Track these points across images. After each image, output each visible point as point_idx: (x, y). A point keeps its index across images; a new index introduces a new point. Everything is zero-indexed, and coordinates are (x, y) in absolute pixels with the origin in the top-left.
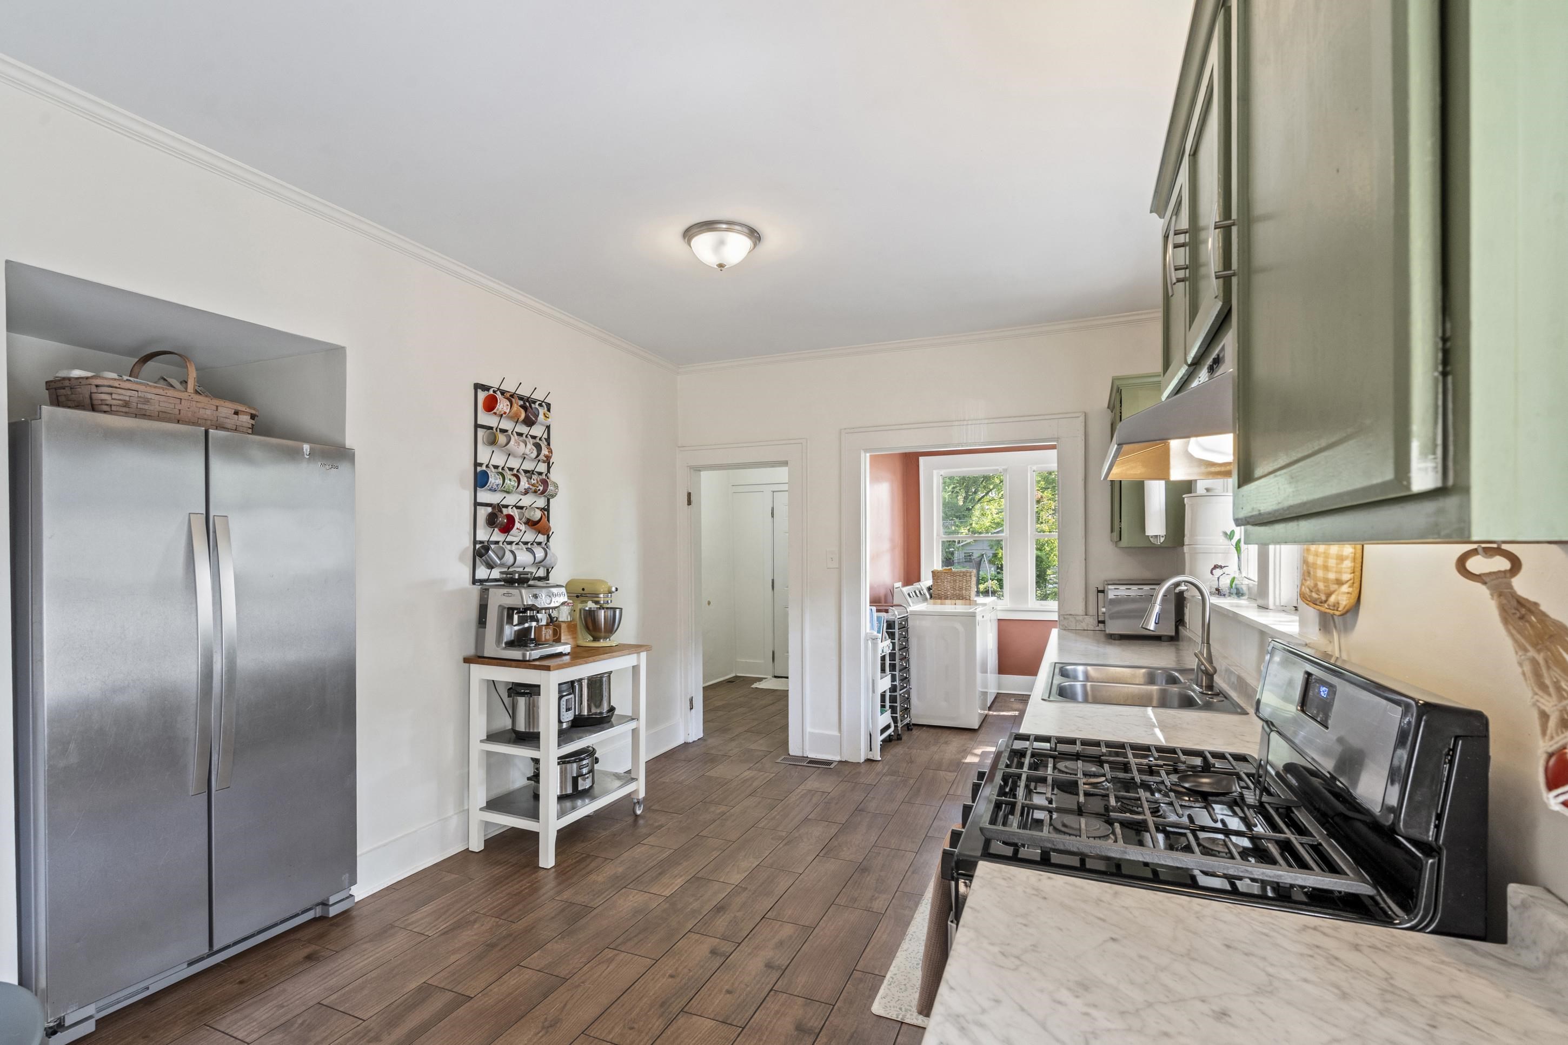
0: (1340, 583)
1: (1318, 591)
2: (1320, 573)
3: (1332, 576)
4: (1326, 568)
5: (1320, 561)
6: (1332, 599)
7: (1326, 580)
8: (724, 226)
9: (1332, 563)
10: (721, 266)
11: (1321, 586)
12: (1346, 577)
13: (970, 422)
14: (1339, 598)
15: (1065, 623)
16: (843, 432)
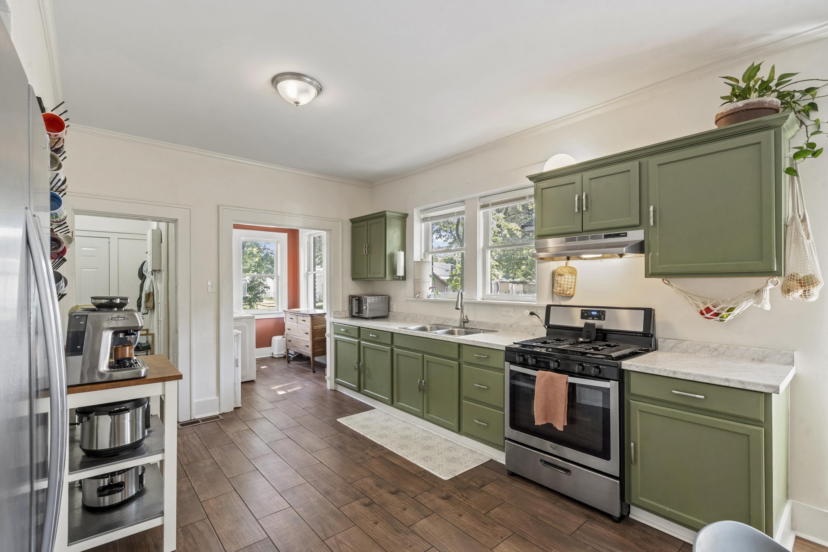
0: (571, 288)
2: (566, 286)
3: (569, 287)
4: (568, 285)
5: (565, 283)
6: (568, 292)
7: (567, 288)
9: (569, 283)
10: (296, 103)
11: (565, 289)
12: (573, 287)
13: (295, 216)
14: (571, 292)
15: (335, 315)
16: (221, 207)
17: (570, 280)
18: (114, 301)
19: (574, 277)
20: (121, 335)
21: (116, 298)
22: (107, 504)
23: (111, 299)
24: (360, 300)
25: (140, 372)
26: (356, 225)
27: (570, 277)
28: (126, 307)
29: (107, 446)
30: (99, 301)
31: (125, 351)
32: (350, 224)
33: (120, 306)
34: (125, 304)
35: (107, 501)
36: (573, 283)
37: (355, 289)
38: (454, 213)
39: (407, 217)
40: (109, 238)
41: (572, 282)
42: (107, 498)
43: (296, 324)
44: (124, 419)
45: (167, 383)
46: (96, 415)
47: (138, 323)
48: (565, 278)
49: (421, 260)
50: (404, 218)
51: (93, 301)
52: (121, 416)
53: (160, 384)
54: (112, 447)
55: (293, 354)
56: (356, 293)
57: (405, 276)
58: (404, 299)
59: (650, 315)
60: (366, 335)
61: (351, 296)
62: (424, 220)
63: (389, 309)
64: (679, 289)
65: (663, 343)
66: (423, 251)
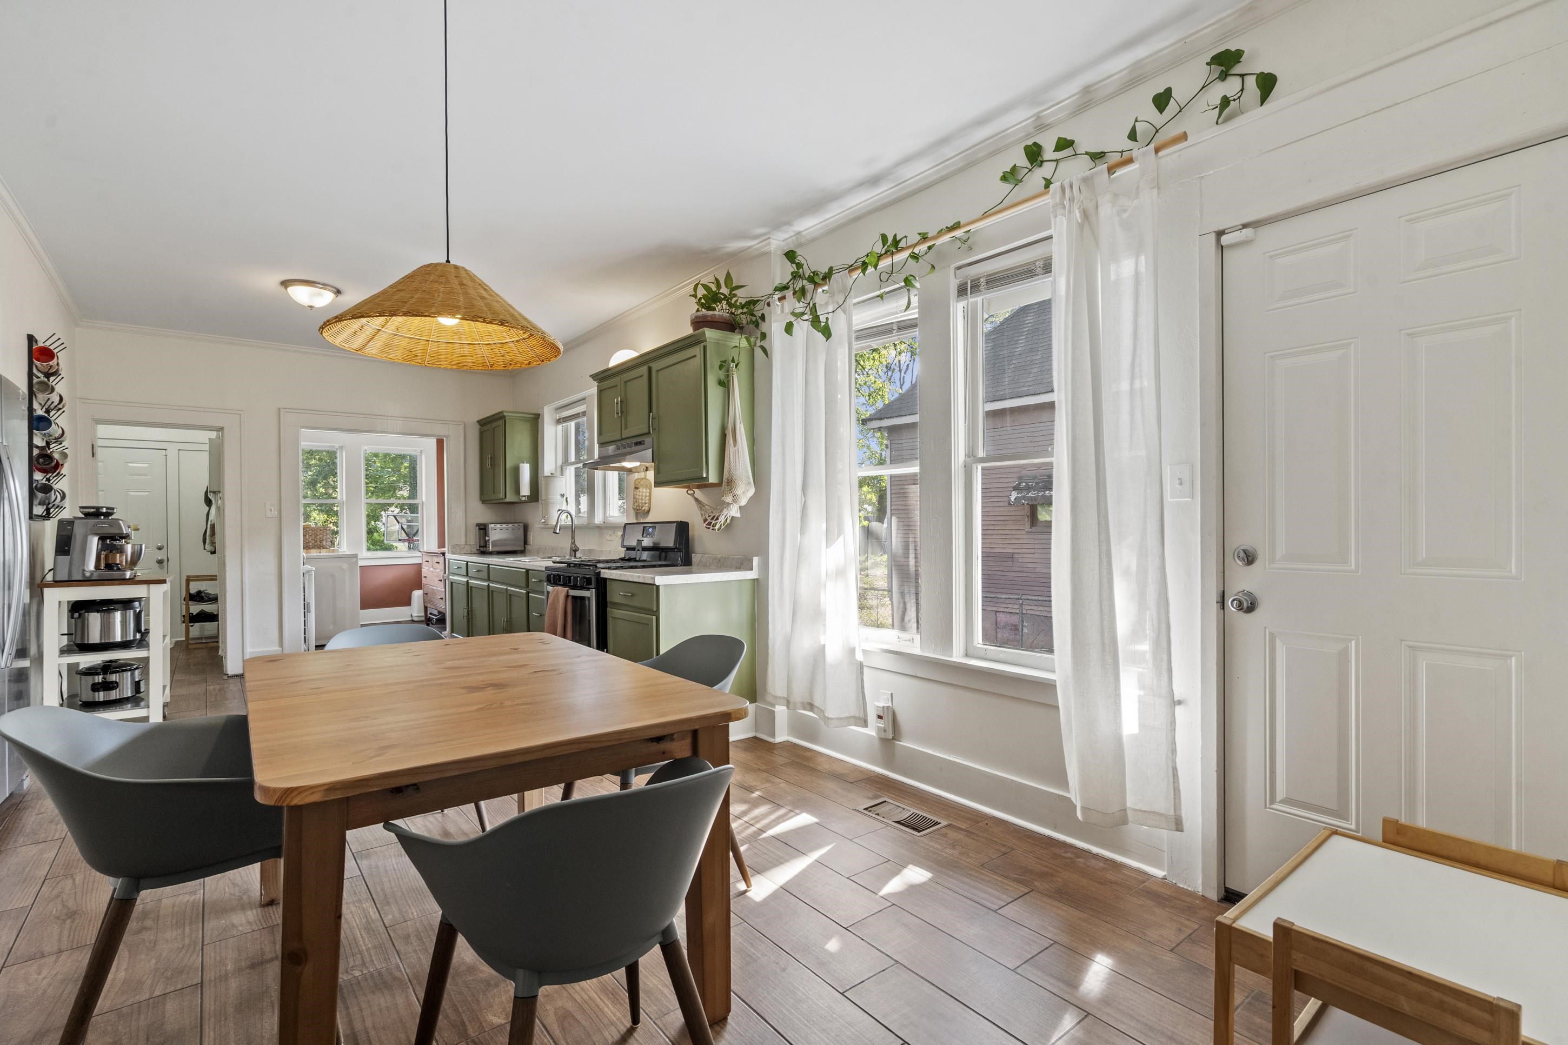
0: (645, 503)
1: (639, 506)
2: (640, 501)
3: (643, 502)
4: (642, 499)
5: (640, 498)
6: (643, 508)
7: (642, 503)
8: (321, 286)
9: (644, 498)
10: (311, 307)
11: (640, 505)
12: (647, 502)
13: (390, 418)
14: (646, 508)
15: (454, 550)
16: (282, 411)
17: (644, 494)
18: (101, 510)
19: (648, 491)
20: (108, 541)
21: (102, 508)
22: (101, 699)
23: (98, 508)
24: (483, 529)
25: (125, 575)
26: (486, 428)
27: (645, 490)
28: (113, 517)
29: (98, 641)
30: (87, 510)
31: (115, 558)
32: (478, 427)
33: (107, 515)
34: (111, 514)
35: (101, 696)
36: (648, 498)
37: (481, 514)
38: (579, 413)
39: (539, 418)
40: (166, 450)
41: (646, 496)
42: (102, 694)
43: (431, 569)
44: (114, 618)
45: (151, 586)
46: (86, 612)
47: (122, 530)
48: (639, 491)
49: (552, 474)
50: (535, 421)
51: (82, 510)
52: (111, 615)
53: (145, 586)
54: (103, 641)
55: (437, 614)
56: (482, 520)
57: (535, 495)
58: (537, 526)
59: (682, 528)
60: (472, 571)
61: (478, 525)
62: (559, 421)
63: (526, 542)
64: (696, 500)
65: (695, 558)
66: (560, 462)
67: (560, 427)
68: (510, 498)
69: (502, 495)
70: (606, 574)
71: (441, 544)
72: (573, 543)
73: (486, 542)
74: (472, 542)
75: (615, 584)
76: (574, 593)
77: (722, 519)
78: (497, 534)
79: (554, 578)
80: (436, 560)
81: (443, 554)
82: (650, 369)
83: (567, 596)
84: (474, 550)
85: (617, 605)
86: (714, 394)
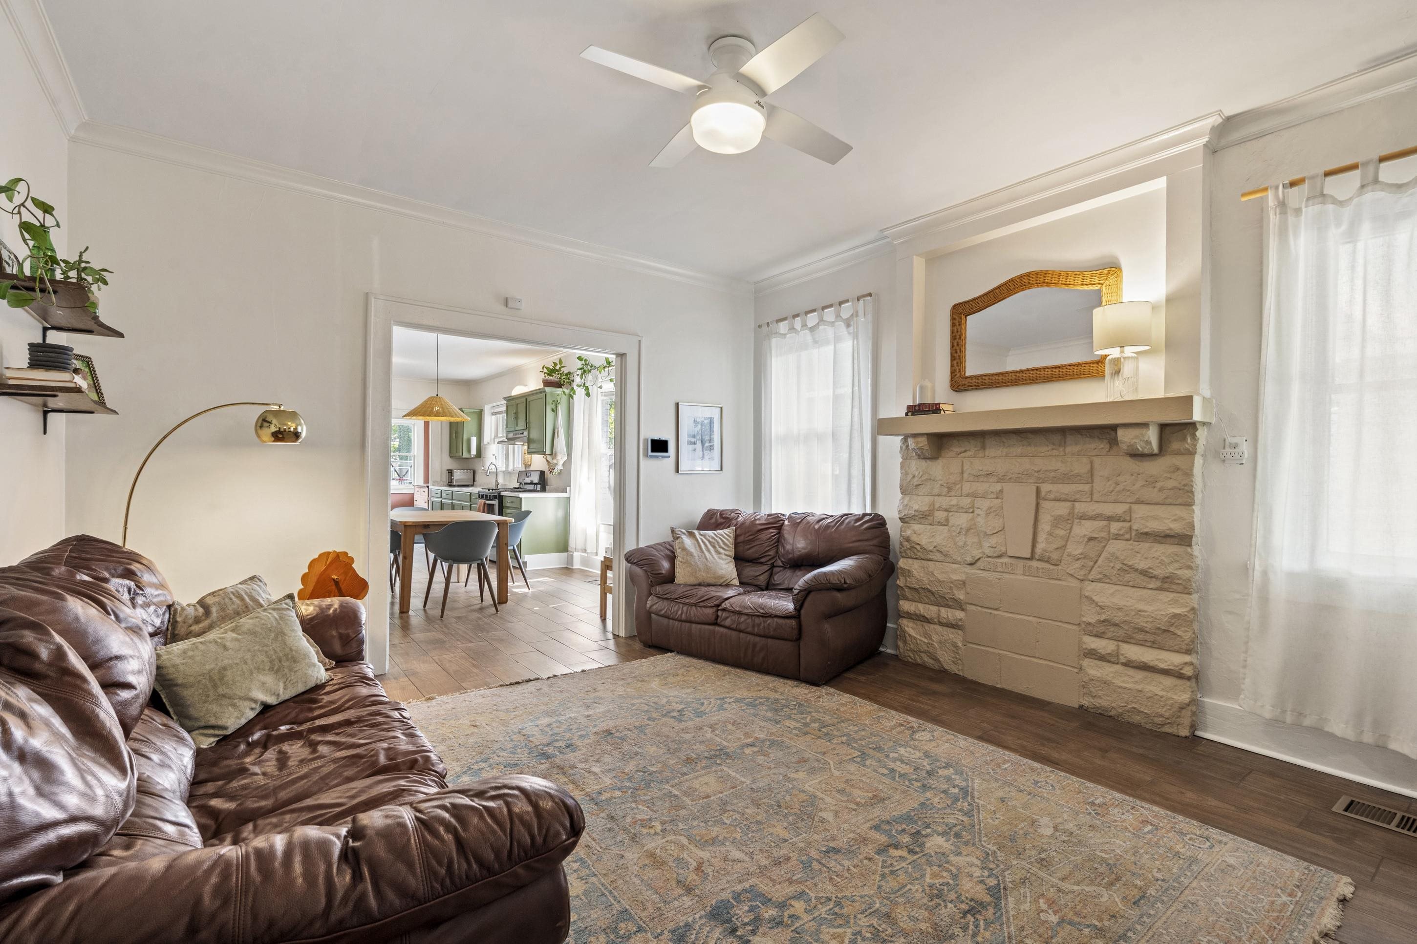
4: (527, 460)
11: (527, 463)
12: (529, 461)
14: (529, 463)
15: (434, 484)
19: (528, 456)
24: (450, 472)
27: (526, 456)
37: (449, 463)
39: (482, 413)
41: (529, 459)
43: (420, 495)
49: (488, 443)
50: (480, 414)
56: (450, 468)
57: (479, 454)
58: (480, 471)
59: (542, 473)
60: (444, 495)
61: (448, 470)
62: (493, 414)
63: (474, 480)
64: (547, 461)
65: (547, 488)
66: (493, 436)
67: (494, 417)
68: (465, 455)
69: (461, 454)
70: (503, 494)
71: (427, 480)
72: (497, 481)
73: (452, 479)
74: (444, 480)
75: (508, 498)
76: (488, 502)
77: (556, 470)
78: (458, 475)
79: (481, 496)
80: (423, 490)
81: (428, 487)
82: (527, 400)
83: (485, 504)
84: (445, 484)
85: (508, 508)
86: (550, 415)
